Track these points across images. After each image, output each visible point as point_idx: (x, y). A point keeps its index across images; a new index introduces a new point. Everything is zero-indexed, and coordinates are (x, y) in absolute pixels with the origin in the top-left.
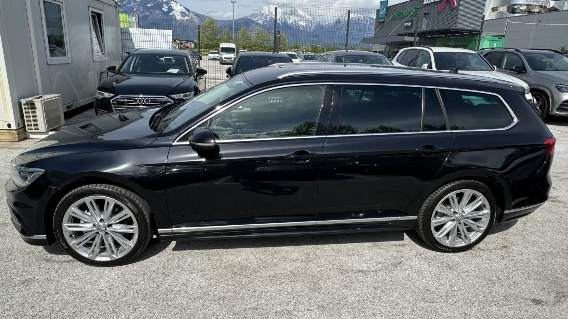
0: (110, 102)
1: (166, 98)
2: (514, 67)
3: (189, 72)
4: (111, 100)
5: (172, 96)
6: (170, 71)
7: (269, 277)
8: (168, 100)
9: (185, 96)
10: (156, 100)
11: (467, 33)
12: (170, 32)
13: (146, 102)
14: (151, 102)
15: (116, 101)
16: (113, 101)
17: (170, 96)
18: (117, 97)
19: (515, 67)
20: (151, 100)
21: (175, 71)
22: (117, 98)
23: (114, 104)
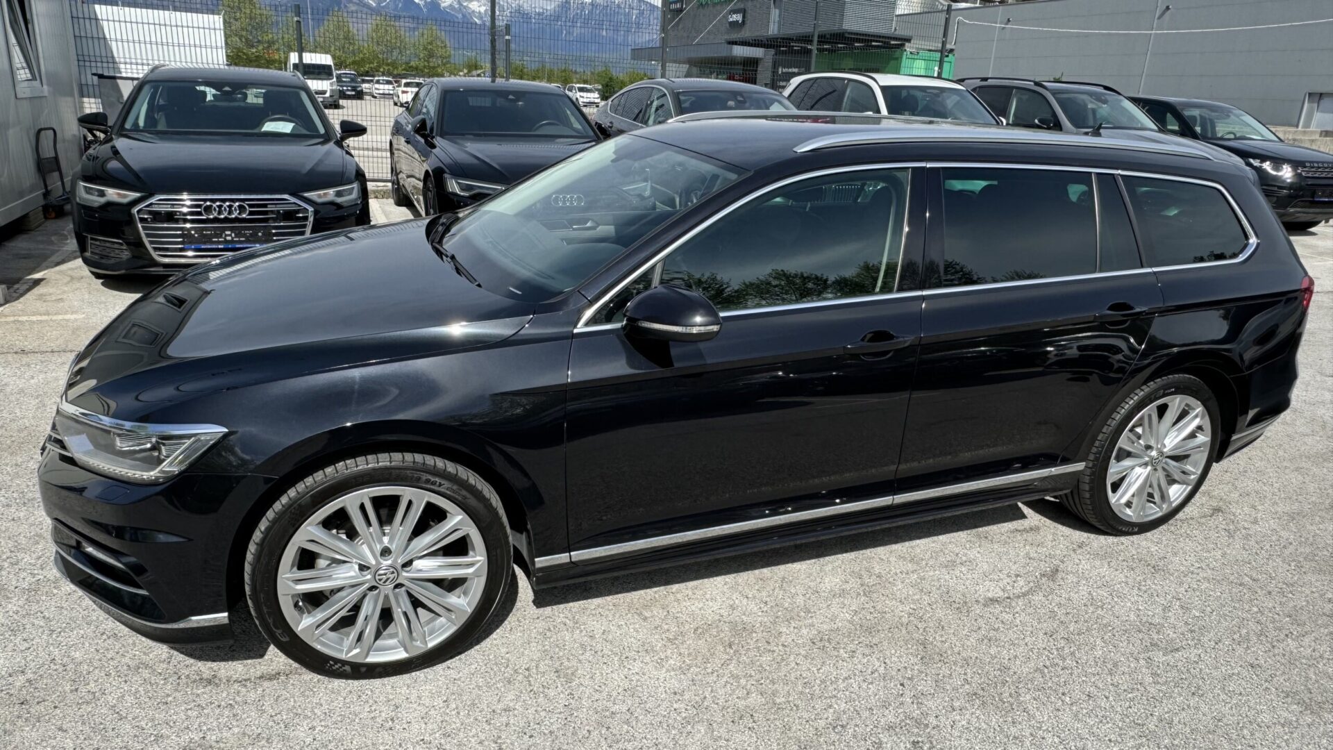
0: (131, 216)
1: (293, 200)
2: (1036, 121)
3: (322, 131)
4: (135, 210)
5: (306, 195)
6: (269, 127)
7: (813, 643)
8: (300, 206)
9: (339, 194)
10: (265, 206)
11: (879, 42)
12: (217, 20)
13: (239, 214)
14: (251, 213)
15: (150, 213)
16: (139, 212)
17: (301, 194)
18: (153, 200)
19: (1039, 121)
20: (250, 206)
21: (286, 127)
22: (151, 204)
23: (142, 220)
